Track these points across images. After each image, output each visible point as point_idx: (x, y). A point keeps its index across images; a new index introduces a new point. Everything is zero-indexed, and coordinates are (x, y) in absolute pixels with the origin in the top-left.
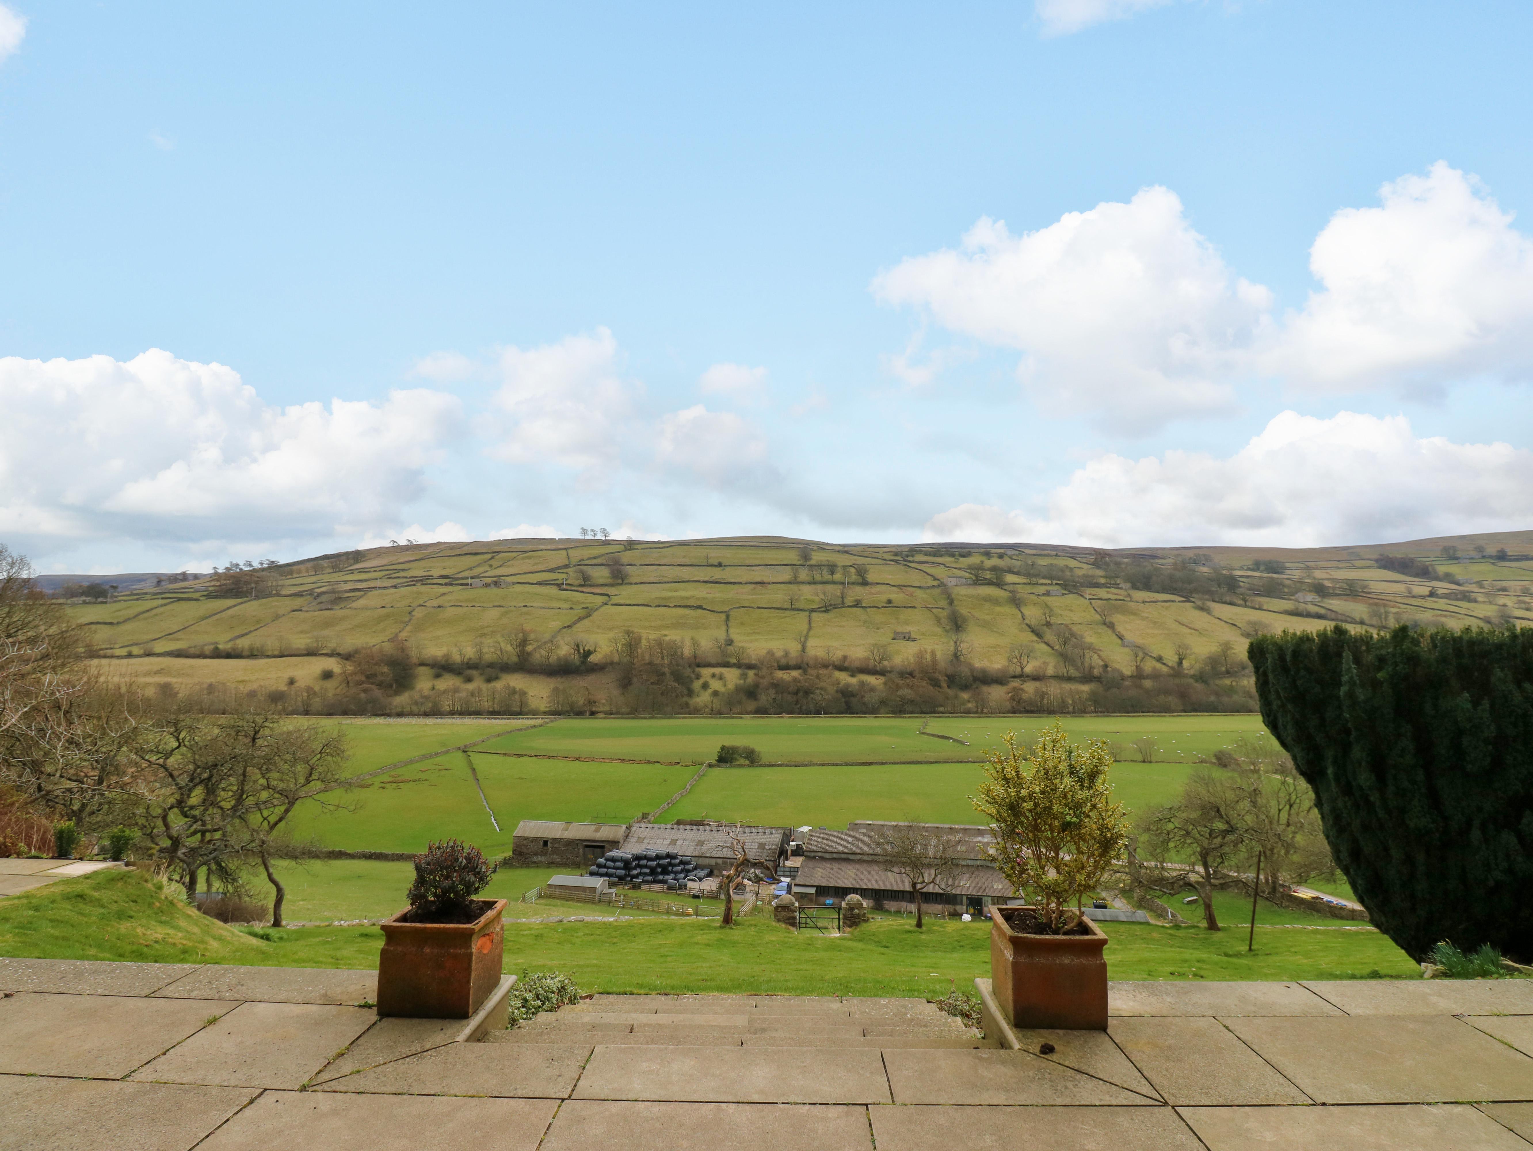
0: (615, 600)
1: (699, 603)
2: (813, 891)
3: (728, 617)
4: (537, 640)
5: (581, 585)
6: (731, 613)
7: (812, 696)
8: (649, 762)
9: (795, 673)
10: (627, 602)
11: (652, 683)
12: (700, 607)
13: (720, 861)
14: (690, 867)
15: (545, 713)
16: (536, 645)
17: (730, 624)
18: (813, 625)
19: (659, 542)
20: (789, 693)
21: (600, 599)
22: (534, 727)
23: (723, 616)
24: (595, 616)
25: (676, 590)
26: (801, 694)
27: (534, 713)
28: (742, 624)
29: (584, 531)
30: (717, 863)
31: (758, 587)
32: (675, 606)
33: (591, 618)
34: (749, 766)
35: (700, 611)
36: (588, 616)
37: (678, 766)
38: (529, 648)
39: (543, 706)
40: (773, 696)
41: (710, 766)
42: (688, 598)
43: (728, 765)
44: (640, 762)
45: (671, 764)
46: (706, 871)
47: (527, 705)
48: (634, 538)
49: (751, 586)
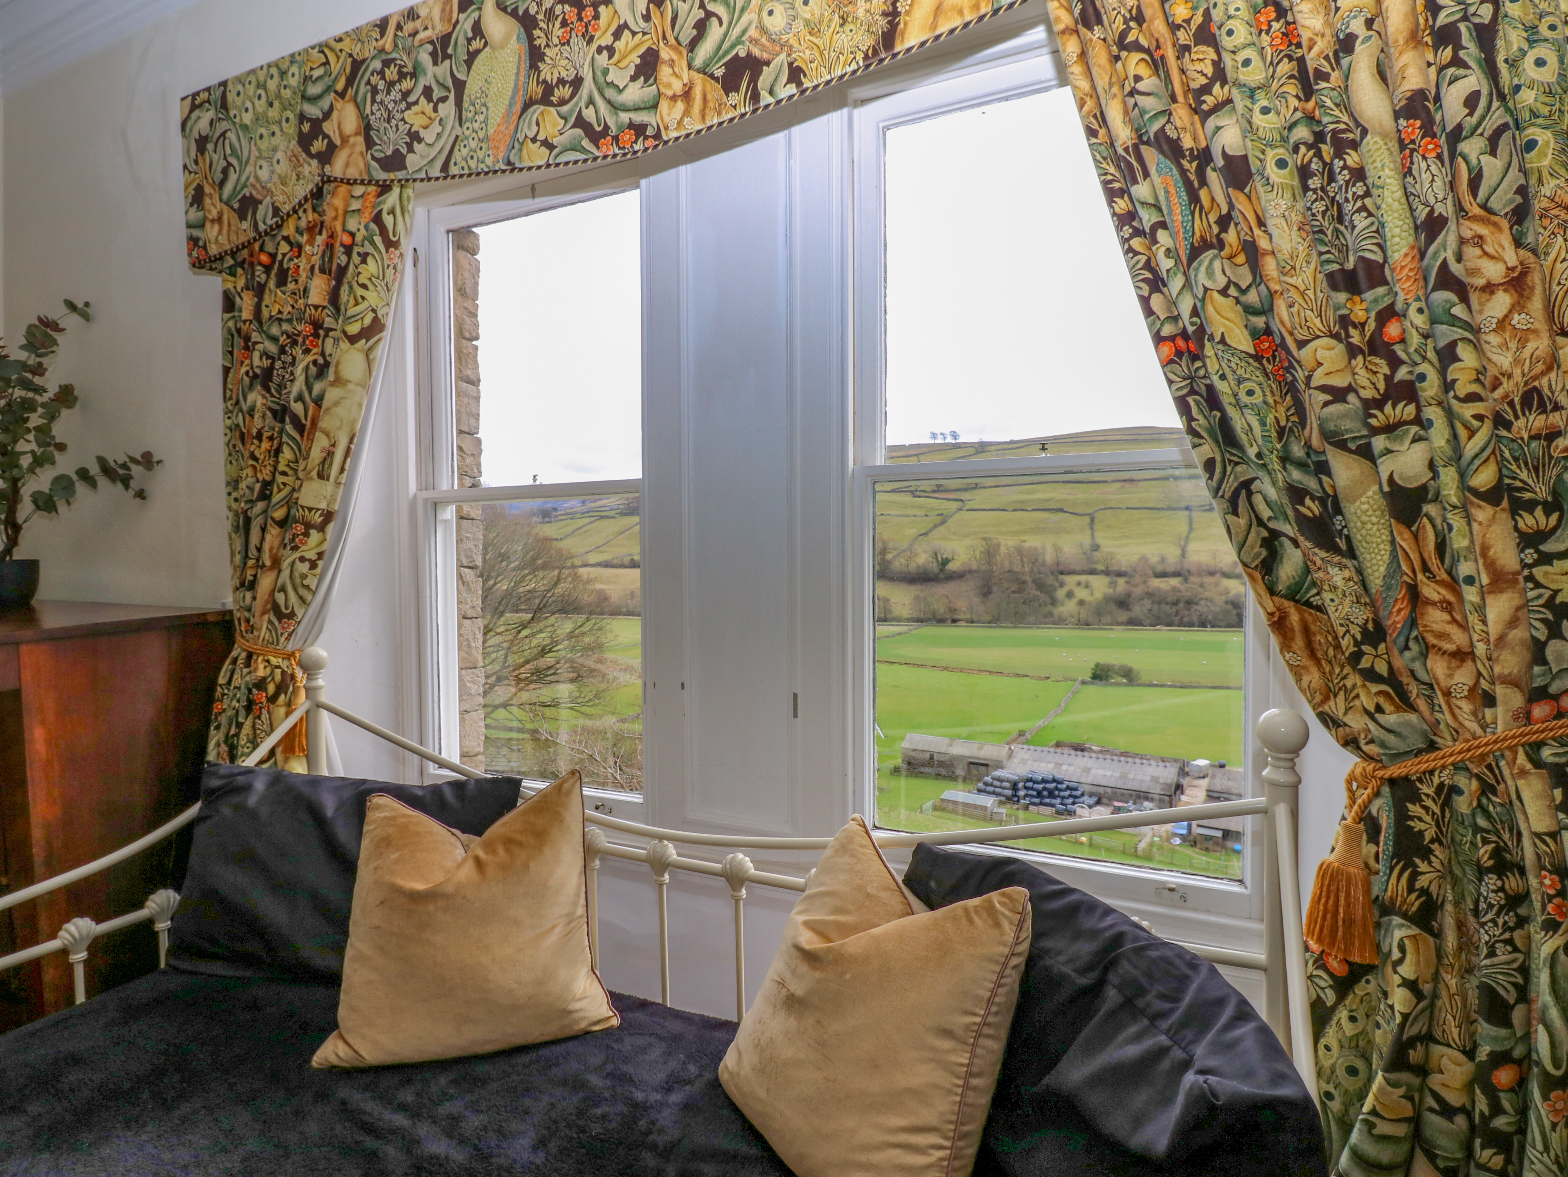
0: (970, 505)
1: (1059, 506)
2: (1219, 834)
3: (1092, 520)
4: (896, 549)
5: (934, 491)
6: (1096, 515)
7: (1196, 607)
8: (1018, 675)
9: (1174, 582)
10: (982, 507)
11: (1014, 592)
12: (1061, 510)
13: (1109, 790)
14: (1078, 793)
15: (908, 620)
16: (895, 553)
17: (1095, 527)
18: (1194, 526)
19: (1012, 442)
20: (1167, 603)
21: (954, 505)
22: (900, 634)
23: (1087, 519)
24: (950, 523)
25: (1034, 492)
26: (1181, 605)
27: (898, 620)
28: (1109, 527)
29: (934, 436)
30: (1106, 793)
31: (1127, 485)
32: (1034, 510)
33: (946, 525)
34: (1126, 685)
35: (1061, 514)
36: (943, 523)
37: (1048, 681)
38: (889, 557)
39: (906, 613)
40: (1149, 607)
41: (1084, 683)
42: (1047, 500)
43: (1104, 682)
44: (1008, 675)
45: (1040, 678)
46: (1095, 799)
47: (890, 612)
48: (986, 439)
49: (1118, 485)
